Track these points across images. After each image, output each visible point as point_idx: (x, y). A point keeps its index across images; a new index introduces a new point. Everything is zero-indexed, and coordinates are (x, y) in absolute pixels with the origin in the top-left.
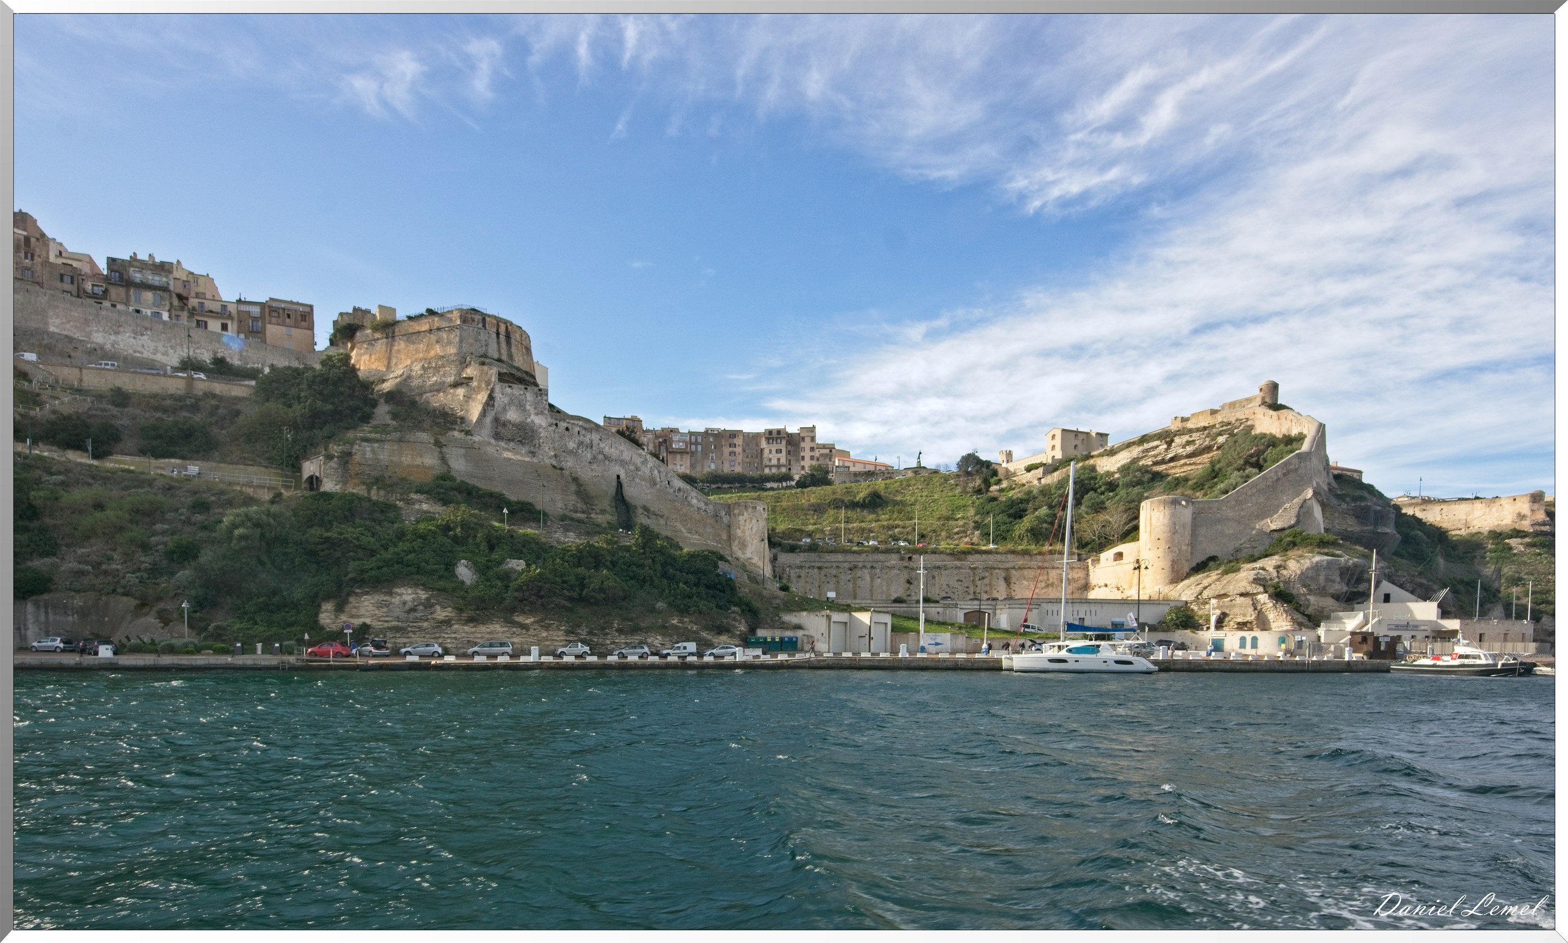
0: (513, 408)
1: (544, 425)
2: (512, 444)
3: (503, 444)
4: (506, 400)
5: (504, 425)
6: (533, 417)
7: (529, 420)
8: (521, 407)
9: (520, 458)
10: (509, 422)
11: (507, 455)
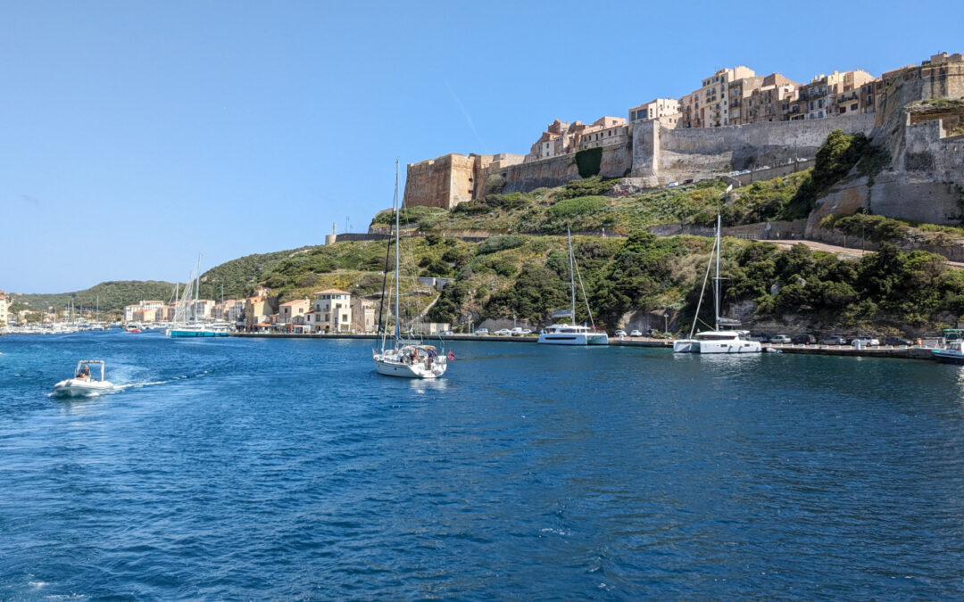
0: (918, 142)
1: (937, 149)
2: (917, 171)
3: (911, 173)
4: (913, 138)
5: (912, 158)
6: (930, 145)
7: (928, 149)
8: (922, 139)
9: (920, 181)
10: (915, 154)
11: (913, 181)
